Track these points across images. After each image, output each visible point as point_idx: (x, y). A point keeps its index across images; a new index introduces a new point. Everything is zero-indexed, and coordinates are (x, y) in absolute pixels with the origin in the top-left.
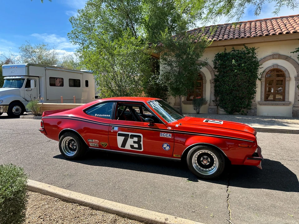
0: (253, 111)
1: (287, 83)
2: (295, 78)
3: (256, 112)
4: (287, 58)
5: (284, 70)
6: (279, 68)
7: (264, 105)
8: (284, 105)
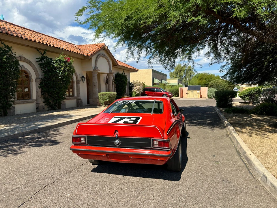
0: (12, 111)
1: (31, 83)
2: (35, 79)
3: (14, 111)
4: (29, 63)
5: (29, 72)
6: (25, 70)
7: (18, 104)
8: (32, 102)
